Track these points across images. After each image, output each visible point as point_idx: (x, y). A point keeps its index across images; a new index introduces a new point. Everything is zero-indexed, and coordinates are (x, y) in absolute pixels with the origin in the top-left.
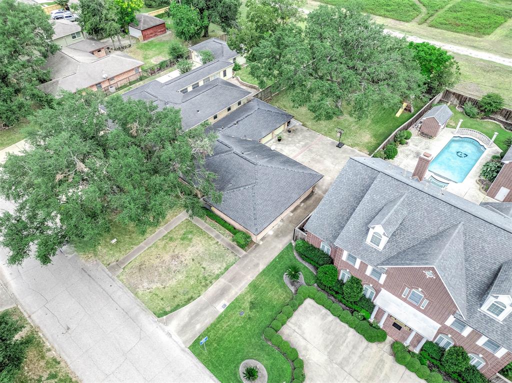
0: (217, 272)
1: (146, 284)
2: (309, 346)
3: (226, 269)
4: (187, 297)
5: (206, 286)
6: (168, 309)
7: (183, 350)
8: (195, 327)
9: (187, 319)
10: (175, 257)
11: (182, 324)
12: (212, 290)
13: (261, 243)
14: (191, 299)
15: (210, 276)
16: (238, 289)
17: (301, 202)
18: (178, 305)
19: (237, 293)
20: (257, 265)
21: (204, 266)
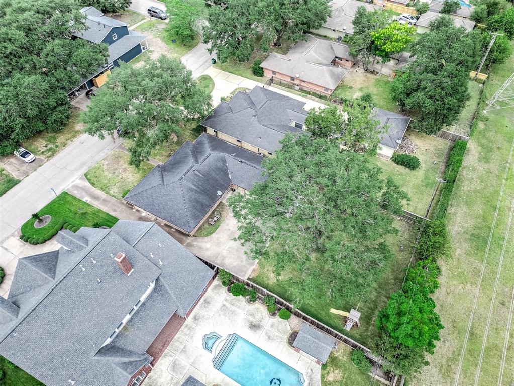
0: (111, 192)
1: (106, 163)
2: (54, 245)
3: (113, 196)
4: (95, 183)
5: (102, 189)
6: (89, 177)
7: (64, 189)
8: (75, 191)
9: (81, 186)
10: (125, 170)
11: (79, 185)
12: (99, 192)
13: (134, 210)
14: (93, 184)
15: (109, 189)
16: (97, 205)
17: (176, 229)
18: (90, 180)
19: (95, 204)
20: (115, 211)
21: (116, 185)
